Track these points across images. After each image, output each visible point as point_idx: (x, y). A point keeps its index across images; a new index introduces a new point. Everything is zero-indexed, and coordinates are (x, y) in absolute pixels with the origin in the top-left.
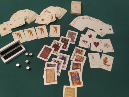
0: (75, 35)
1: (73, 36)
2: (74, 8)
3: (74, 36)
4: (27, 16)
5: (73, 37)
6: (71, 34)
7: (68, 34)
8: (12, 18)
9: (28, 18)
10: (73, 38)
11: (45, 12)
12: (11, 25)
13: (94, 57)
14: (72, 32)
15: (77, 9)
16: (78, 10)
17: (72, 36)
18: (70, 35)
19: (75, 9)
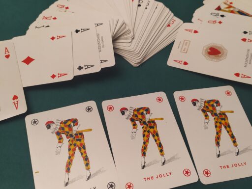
4: (127, 22)
8: (39, 21)
9: (128, 32)
11: (221, 13)
12: (28, 61)
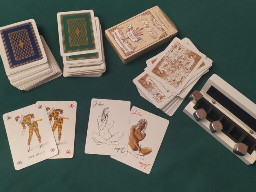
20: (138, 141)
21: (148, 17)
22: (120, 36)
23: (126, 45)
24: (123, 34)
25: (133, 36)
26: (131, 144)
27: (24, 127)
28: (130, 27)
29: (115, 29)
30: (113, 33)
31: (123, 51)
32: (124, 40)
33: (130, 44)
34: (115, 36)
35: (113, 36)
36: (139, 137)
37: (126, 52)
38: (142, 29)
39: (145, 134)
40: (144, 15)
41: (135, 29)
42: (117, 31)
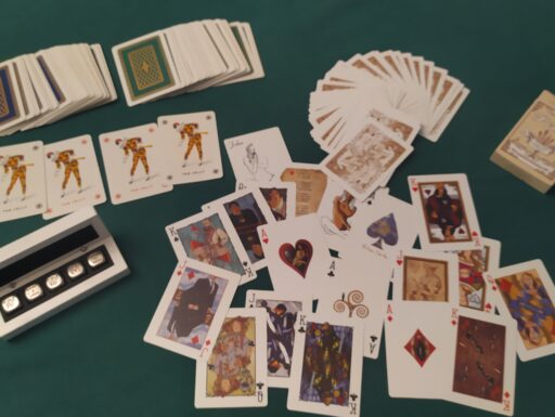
0: (219, 231)
1: (215, 240)
2: (531, 136)
3: (219, 239)
5: (220, 245)
6: (194, 236)
7: (178, 248)
10: (221, 252)
13: (254, 153)
14: (193, 227)
15: (545, 151)
16: (548, 163)
17: (212, 247)
18: (196, 245)
19: (534, 145)
20: (345, 217)
21: (543, 110)
22: (523, 152)
23: (540, 163)
24: (525, 148)
25: (541, 146)
26: (336, 222)
27: (183, 137)
28: (527, 134)
29: (508, 143)
30: (510, 151)
31: (542, 173)
32: (532, 156)
33: (544, 160)
34: (515, 154)
35: (511, 154)
36: (347, 212)
37: (547, 173)
38: (546, 132)
39: (355, 209)
40: (535, 109)
41: (537, 135)
42: (512, 146)
